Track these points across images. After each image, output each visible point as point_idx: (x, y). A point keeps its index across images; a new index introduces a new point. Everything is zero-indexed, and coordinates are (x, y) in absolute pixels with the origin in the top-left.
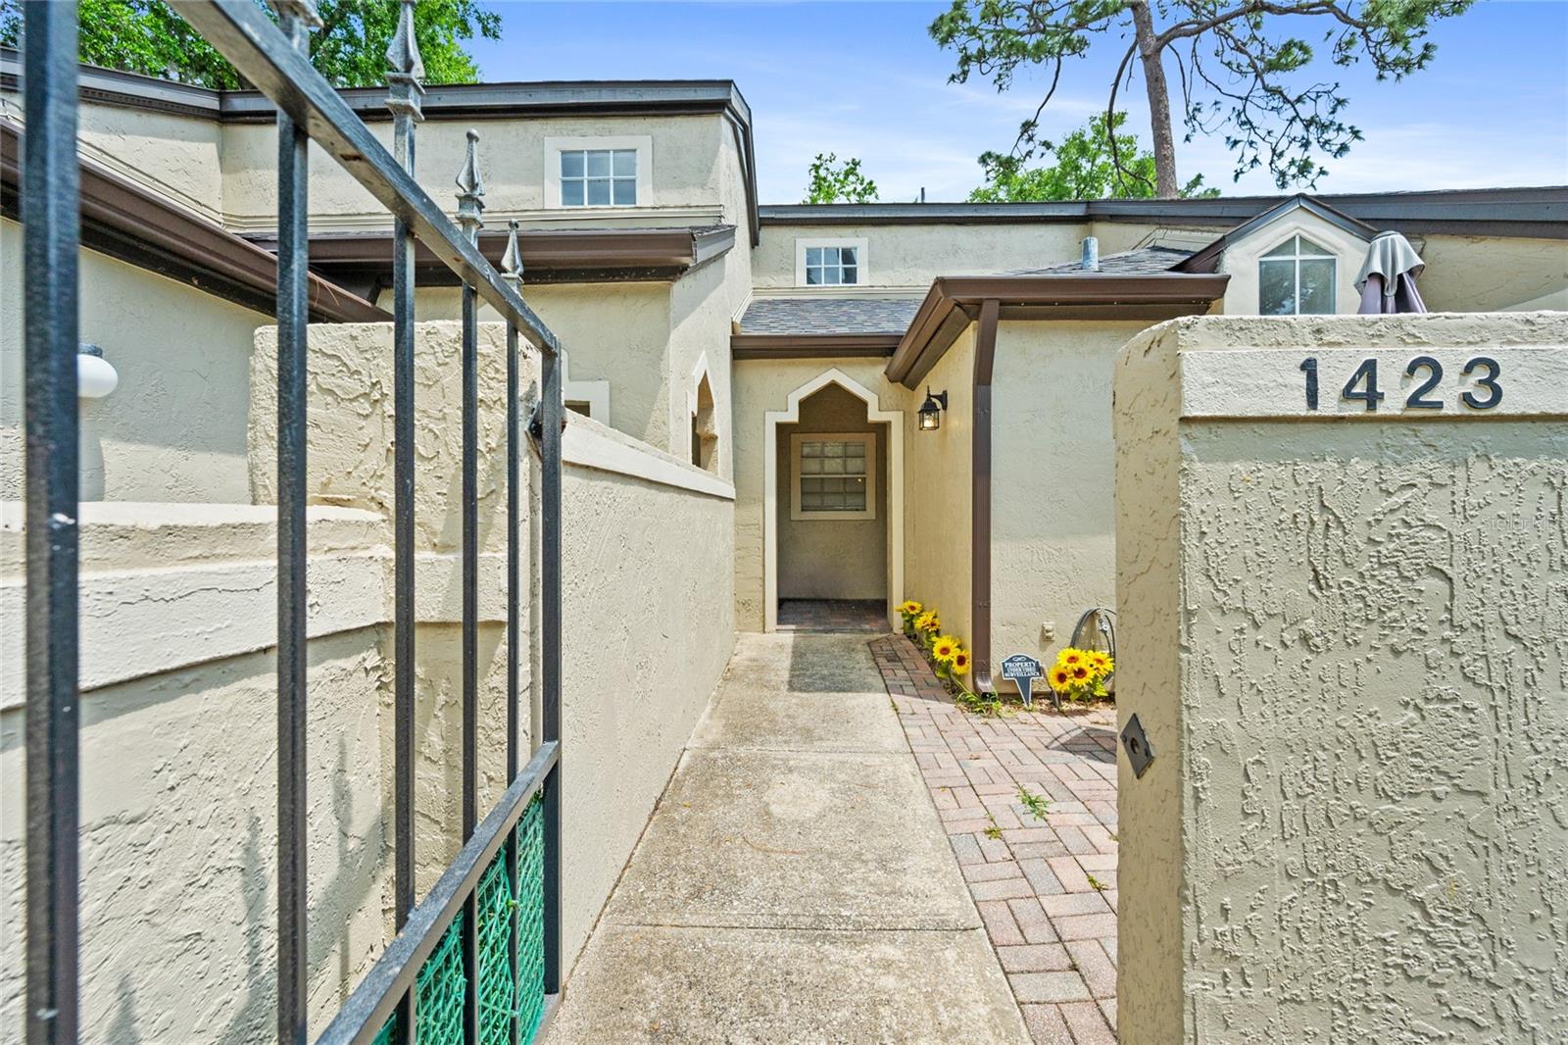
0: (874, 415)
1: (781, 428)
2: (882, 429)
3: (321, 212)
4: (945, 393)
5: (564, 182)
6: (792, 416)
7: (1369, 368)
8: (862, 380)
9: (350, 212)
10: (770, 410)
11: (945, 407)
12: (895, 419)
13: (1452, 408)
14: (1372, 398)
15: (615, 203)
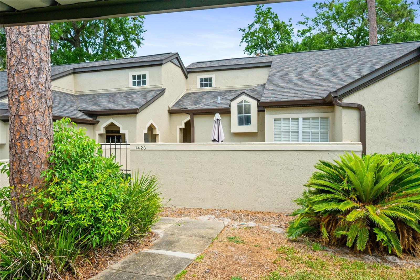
5: (133, 81)
6: (183, 126)
10: (178, 125)
13: (143, 149)
14: (139, 149)
15: (142, 85)
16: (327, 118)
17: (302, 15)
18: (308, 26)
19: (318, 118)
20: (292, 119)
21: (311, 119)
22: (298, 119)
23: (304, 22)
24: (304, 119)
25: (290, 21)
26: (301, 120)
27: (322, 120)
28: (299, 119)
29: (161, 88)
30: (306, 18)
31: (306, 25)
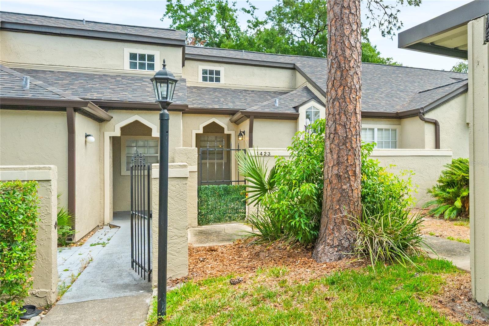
0: (226, 132)
1: (197, 135)
2: (229, 136)
3: (41, 64)
4: (244, 131)
5: (130, 62)
6: (201, 131)
7: (262, 153)
8: (223, 122)
9: (52, 64)
10: (194, 129)
11: (244, 135)
12: (233, 133)
13: (267, 155)
14: (262, 155)
15: (148, 70)
16: (395, 130)
17: (248, 2)
18: (254, 16)
19: (389, 130)
20: (369, 129)
21: (384, 130)
22: (373, 129)
23: (249, 11)
24: (378, 129)
25: (234, 5)
26: (376, 130)
27: (393, 131)
28: (375, 129)
29: (180, 78)
30: (252, 6)
31: (252, 14)
